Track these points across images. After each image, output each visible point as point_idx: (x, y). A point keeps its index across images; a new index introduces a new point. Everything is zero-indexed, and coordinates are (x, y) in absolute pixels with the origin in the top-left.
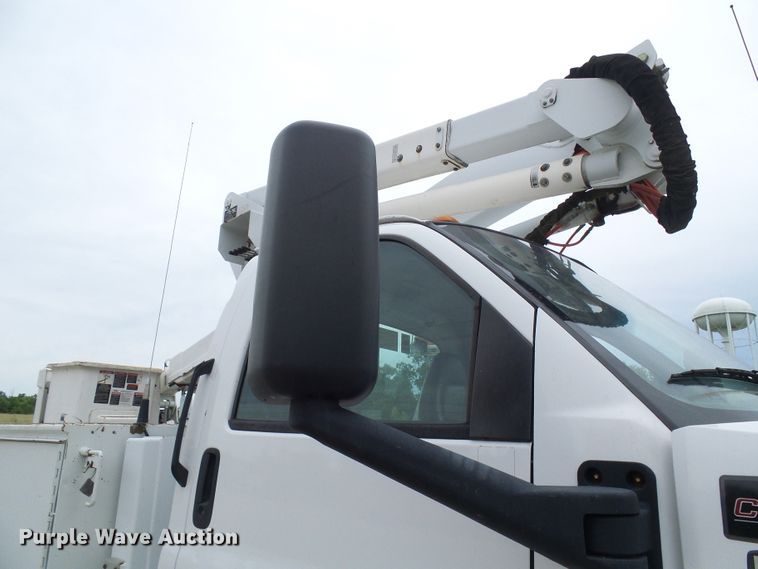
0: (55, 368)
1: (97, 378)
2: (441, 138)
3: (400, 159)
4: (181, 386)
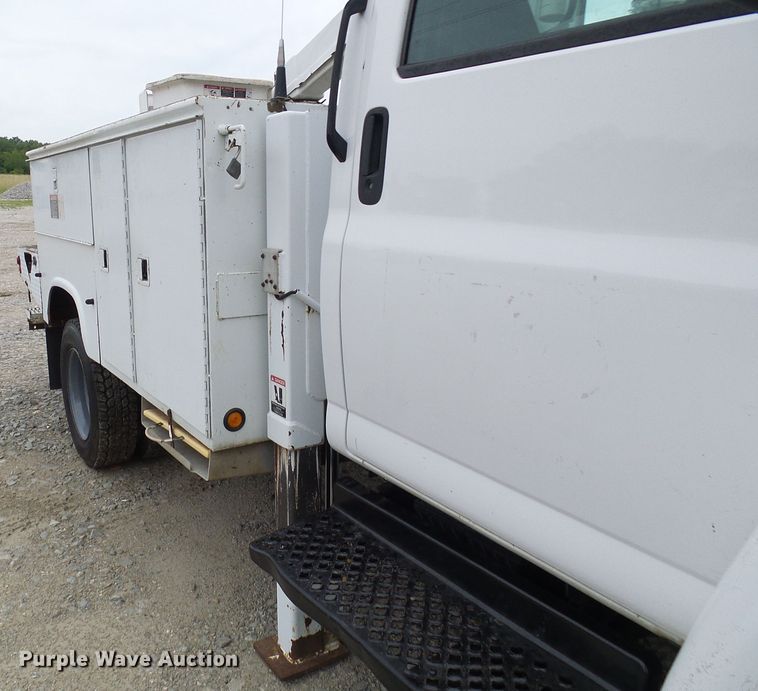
0: (155, 88)
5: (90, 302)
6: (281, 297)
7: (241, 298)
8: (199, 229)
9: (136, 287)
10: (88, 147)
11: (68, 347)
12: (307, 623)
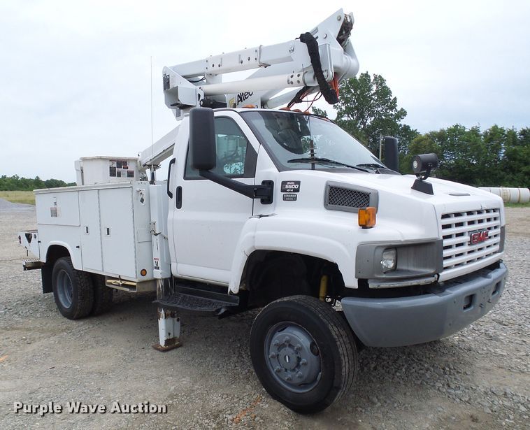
0: (84, 160)
1: (109, 164)
2: (256, 55)
3: (242, 62)
4: (149, 166)
5: (77, 247)
6: (156, 235)
7: (145, 237)
10: (78, 191)
11: (59, 270)
12: (169, 334)
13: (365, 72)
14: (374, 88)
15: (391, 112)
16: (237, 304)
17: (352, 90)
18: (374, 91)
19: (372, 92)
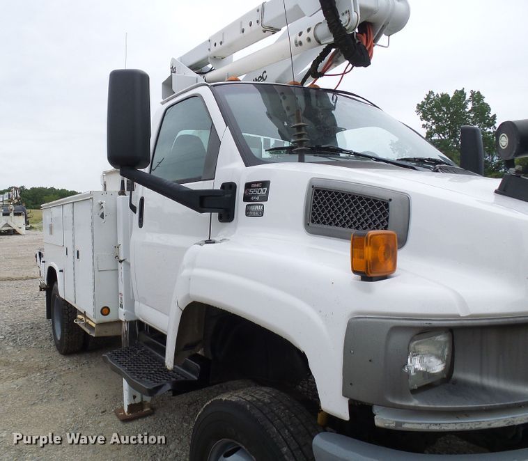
0: (106, 173)
2: (259, 16)
3: (243, 31)
5: (61, 271)
6: (121, 262)
7: (108, 263)
8: (91, 237)
9: (76, 262)
10: (63, 205)
11: (55, 295)
12: (134, 397)
13: (460, 89)
14: (470, 106)
15: (488, 130)
16: (195, 378)
17: (444, 109)
18: (470, 109)
19: (467, 110)
